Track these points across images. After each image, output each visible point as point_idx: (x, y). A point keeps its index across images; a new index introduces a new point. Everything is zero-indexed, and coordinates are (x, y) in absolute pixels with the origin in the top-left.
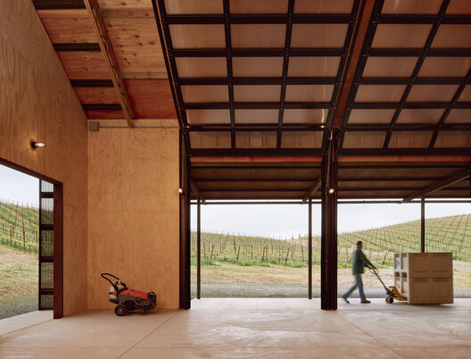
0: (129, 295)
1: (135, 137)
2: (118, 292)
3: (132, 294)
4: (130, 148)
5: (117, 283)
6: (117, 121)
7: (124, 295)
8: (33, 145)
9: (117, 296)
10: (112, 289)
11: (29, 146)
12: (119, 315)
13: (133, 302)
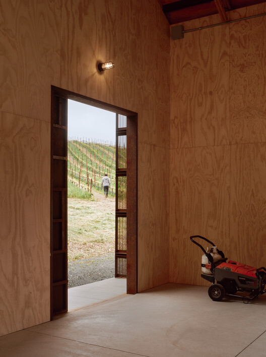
0: (228, 270)
1: (232, 37)
2: (213, 263)
3: (232, 268)
4: (225, 53)
5: (212, 251)
6: (207, 18)
7: (221, 270)
8: (100, 67)
9: (211, 270)
10: (205, 260)
11: (95, 70)
12: (214, 300)
13: (234, 281)
